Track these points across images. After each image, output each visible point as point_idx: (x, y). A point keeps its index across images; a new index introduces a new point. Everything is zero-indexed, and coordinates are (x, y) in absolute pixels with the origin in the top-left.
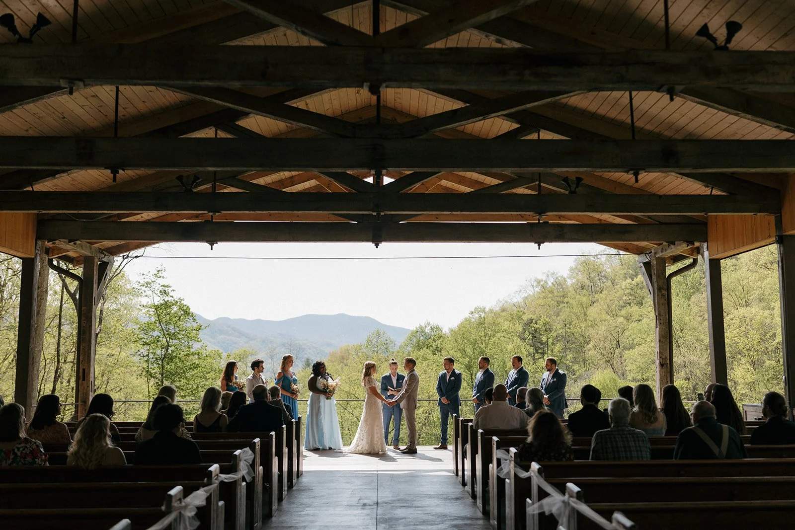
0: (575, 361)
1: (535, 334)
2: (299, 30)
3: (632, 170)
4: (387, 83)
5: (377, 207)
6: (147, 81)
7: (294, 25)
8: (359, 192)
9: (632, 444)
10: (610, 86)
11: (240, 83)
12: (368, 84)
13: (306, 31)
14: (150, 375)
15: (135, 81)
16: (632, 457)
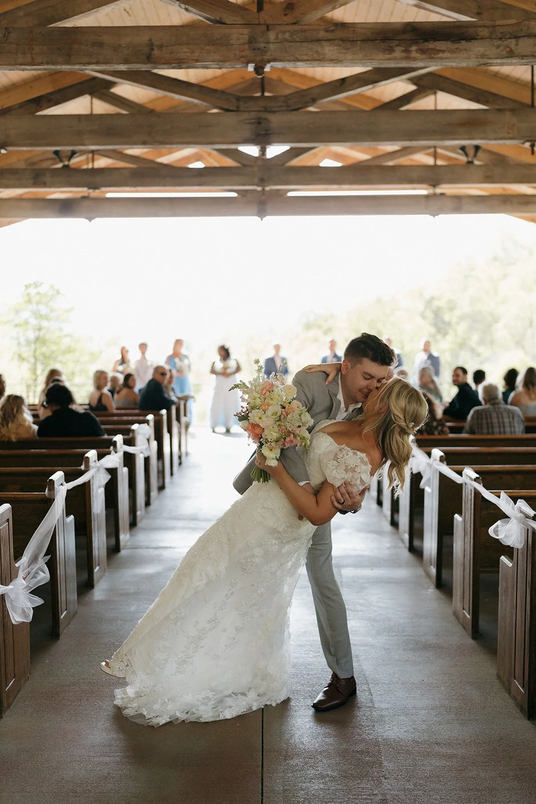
0: (482, 342)
1: (437, 313)
2: (182, 7)
3: (528, 141)
4: (272, 63)
5: (262, 181)
6: (35, 67)
7: (178, 2)
8: (244, 165)
9: (506, 420)
10: (499, 61)
11: (125, 67)
12: (253, 65)
13: (190, 8)
14: (21, 358)
15: (23, 67)
16: (505, 433)
